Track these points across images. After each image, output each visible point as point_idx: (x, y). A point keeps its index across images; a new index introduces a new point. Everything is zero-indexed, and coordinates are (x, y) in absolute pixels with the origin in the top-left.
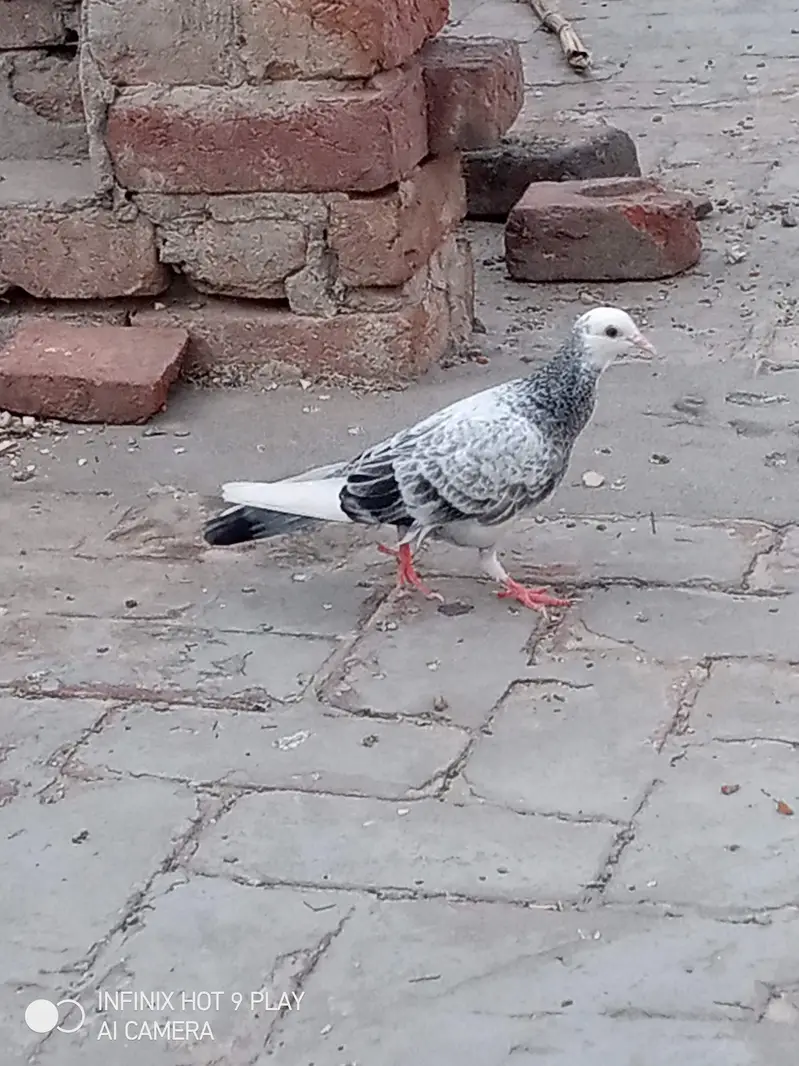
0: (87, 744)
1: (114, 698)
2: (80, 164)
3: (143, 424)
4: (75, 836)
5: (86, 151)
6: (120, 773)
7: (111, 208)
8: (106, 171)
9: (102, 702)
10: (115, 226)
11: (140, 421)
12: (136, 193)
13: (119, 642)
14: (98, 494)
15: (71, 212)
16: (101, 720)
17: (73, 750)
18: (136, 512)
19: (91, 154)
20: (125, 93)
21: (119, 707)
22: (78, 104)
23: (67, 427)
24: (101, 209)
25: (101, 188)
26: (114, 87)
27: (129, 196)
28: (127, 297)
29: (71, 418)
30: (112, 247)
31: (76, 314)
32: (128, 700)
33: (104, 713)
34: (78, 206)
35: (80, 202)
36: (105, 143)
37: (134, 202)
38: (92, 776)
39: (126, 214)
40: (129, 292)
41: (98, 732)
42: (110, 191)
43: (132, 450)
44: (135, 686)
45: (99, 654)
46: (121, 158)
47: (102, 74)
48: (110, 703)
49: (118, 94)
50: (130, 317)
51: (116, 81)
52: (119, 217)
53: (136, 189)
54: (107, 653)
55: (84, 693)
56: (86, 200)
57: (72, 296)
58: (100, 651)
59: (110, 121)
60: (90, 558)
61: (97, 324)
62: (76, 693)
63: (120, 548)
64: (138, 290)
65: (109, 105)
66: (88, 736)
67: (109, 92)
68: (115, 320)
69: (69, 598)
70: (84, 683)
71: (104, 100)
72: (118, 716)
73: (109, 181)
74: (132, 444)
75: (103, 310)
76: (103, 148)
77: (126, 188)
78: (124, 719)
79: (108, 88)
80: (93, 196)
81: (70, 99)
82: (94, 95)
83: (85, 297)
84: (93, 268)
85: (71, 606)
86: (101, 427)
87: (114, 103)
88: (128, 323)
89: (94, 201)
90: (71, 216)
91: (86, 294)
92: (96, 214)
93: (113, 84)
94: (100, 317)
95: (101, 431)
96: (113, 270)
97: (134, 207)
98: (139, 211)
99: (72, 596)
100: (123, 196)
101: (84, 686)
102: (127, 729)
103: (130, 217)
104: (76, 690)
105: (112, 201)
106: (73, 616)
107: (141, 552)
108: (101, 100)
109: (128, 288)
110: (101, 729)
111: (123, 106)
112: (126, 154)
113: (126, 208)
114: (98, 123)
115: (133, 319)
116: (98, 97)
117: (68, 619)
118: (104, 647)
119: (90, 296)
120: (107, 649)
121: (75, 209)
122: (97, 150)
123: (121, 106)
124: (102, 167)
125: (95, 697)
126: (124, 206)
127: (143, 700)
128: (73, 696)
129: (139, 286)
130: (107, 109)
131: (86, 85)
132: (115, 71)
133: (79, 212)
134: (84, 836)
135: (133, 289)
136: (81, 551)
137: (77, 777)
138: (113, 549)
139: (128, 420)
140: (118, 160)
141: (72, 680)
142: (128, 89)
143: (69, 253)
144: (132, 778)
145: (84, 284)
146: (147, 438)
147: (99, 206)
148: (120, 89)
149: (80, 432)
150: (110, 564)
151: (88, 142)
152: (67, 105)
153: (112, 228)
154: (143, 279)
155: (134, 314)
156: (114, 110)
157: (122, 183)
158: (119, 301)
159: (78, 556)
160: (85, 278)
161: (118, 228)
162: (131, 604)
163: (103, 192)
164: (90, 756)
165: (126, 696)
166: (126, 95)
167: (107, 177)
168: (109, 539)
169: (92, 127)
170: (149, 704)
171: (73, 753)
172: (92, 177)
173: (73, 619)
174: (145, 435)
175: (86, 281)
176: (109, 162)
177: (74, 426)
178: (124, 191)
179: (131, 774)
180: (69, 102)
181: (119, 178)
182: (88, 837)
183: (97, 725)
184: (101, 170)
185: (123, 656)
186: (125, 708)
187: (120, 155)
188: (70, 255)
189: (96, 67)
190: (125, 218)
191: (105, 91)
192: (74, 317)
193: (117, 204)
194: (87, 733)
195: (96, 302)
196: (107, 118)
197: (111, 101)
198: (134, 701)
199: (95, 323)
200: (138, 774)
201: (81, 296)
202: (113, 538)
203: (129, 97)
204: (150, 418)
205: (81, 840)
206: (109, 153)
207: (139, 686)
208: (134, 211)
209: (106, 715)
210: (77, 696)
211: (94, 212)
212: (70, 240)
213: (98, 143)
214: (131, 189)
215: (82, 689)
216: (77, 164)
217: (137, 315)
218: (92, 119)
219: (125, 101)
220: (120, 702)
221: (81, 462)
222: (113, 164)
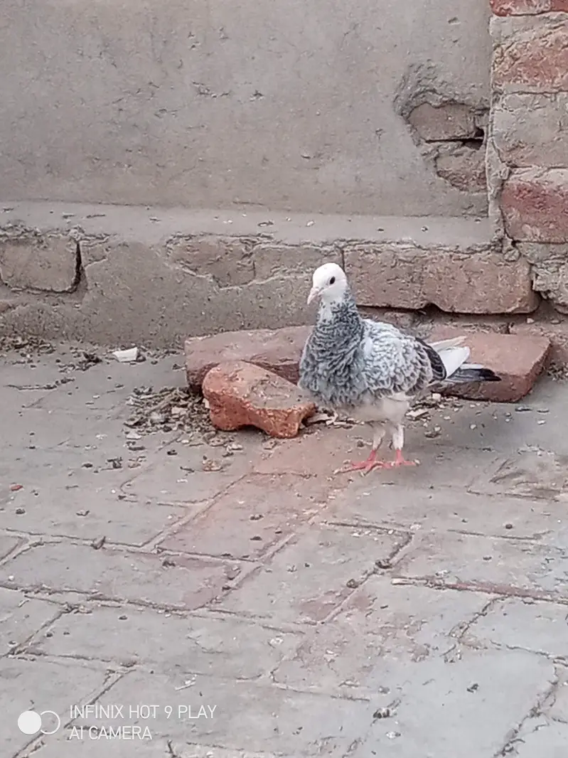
0: (476, 623)
1: (495, 592)
2: (479, 220)
3: (517, 402)
4: (469, 687)
5: (486, 212)
6: (499, 645)
7: (501, 252)
8: (500, 226)
9: (487, 594)
10: (503, 264)
11: (514, 401)
12: (519, 242)
13: (498, 553)
14: (484, 449)
15: (472, 253)
16: (486, 607)
17: (466, 627)
18: (510, 464)
19: (490, 214)
20: (515, 173)
21: (499, 599)
22: (482, 179)
23: (462, 402)
24: (493, 252)
25: (495, 237)
26: (508, 168)
27: (514, 243)
28: (507, 314)
29: (466, 396)
30: (500, 279)
31: (472, 324)
32: (505, 594)
33: (488, 602)
34: (478, 249)
35: (479, 247)
36: (499, 207)
37: (517, 248)
38: (481, 646)
39: (510, 257)
40: (509, 310)
41: (484, 615)
42: (501, 240)
43: (508, 420)
44: (510, 585)
45: (486, 561)
46: (510, 217)
47: (501, 159)
48: (493, 596)
49: (510, 173)
50: (510, 327)
51: (511, 164)
52: (506, 258)
53: (519, 239)
54: (490, 561)
55: (475, 587)
56: (484, 246)
57: (469, 312)
58: (486, 559)
59: (504, 192)
60: (478, 494)
61: (487, 332)
62: (469, 587)
63: (499, 488)
64: (515, 310)
65: (504, 180)
66: (477, 617)
67: (504, 172)
68: (499, 329)
69: (464, 521)
70: (475, 580)
71: (501, 177)
72: (497, 605)
73: (501, 233)
74: (508, 416)
75: (491, 322)
76: (498, 210)
77: (512, 238)
78: (502, 607)
79: (504, 168)
80: (489, 243)
81: (476, 176)
82: (494, 174)
83: (479, 312)
84: (485, 293)
85: (464, 527)
86: (486, 403)
87: (508, 179)
88: (508, 332)
89: (490, 246)
90: (472, 257)
91: (480, 310)
92: (491, 255)
93: (508, 166)
94: (489, 326)
95: (487, 406)
96: (500, 294)
97: (517, 251)
98: (520, 254)
99: (466, 520)
100: (510, 243)
101: (475, 582)
102: (505, 614)
103: (513, 258)
104: (469, 585)
105: (502, 247)
106: (467, 534)
107: (514, 492)
108: (499, 177)
109: (509, 308)
110: (486, 614)
111: (513, 182)
112: (514, 215)
113: (512, 252)
114: (495, 192)
115: (511, 329)
116: (497, 175)
117: (463, 535)
118: (488, 556)
119: (482, 312)
120: (490, 558)
121: (476, 252)
122: (494, 211)
123: (513, 181)
124: (497, 223)
125: (482, 591)
126: (510, 250)
127: (516, 595)
128: (467, 589)
129: (517, 306)
130: (503, 183)
131: (489, 166)
132: (510, 156)
133: (478, 254)
134: (475, 687)
135: (513, 308)
136: (472, 488)
137: (470, 646)
138: (494, 488)
139: (505, 399)
140: (508, 218)
141: (466, 578)
142: (518, 169)
143: (470, 281)
144: (508, 649)
145: (479, 303)
146: (518, 412)
147: (492, 250)
148: (513, 170)
149: (472, 406)
150: (492, 499)
151: (488, 206)
152: (473, 179)
153: (501, 265)
154: (520, 301)
155: (512, 326)
156: (507, 184)
157: (510, 235)
158: (502, 316)
159: (470, 492)
160: (479, 299)
161: (505, 265)
162: (509, 527)
163: (496, 240)
164: (479, 632)
165: (504, 592)
166: (517, 174)
167: (499, 230)
168: (491, 481)
169: (492, 195)
170: (520, 598)
171: (467, 629)
172: (489, 230)
173: (466, 535)
174: (517, 410)
175: (479, 301)
176: (502, 220)
177: (468, 402)
178: (511, 240)
179: (508, 647)
180: (475, 178)
181: (508, 231)
182: (478, 688)
183: (483, 610)
184: (495, 225)
185: (501, 563)
186: (503, 600)
187: (510, 215)
188: (471, 283)
189: (497, 154)
190: (510, 259)
191: (502, 171)
192: (471, 326)
193: (505, 248)
194: (477, 615)
195: (486, 316)
196: (502, 189)
197: (506, 178)
198: (509, 595)
199: (484, 331)
200: (513, 646)
201: (476, 312)
202: (494, 481)
203: (519, 176)
204: (521, 399)
205: (474, 690)
206: (502, 213)
207: (512, 585)
208: (517, 254)
209: (490, 604)
210: (470, 590)
211: (489, 254)
212: (471, 273)
213: (494, 206)
214: (516, 239)
215: (474, 585)
216: (477, 220)
217: (514, 326)
218: (492, 190)
219: (515, 178)
220: (499, 596)
221: (473, 427)
222: (504, 221)
